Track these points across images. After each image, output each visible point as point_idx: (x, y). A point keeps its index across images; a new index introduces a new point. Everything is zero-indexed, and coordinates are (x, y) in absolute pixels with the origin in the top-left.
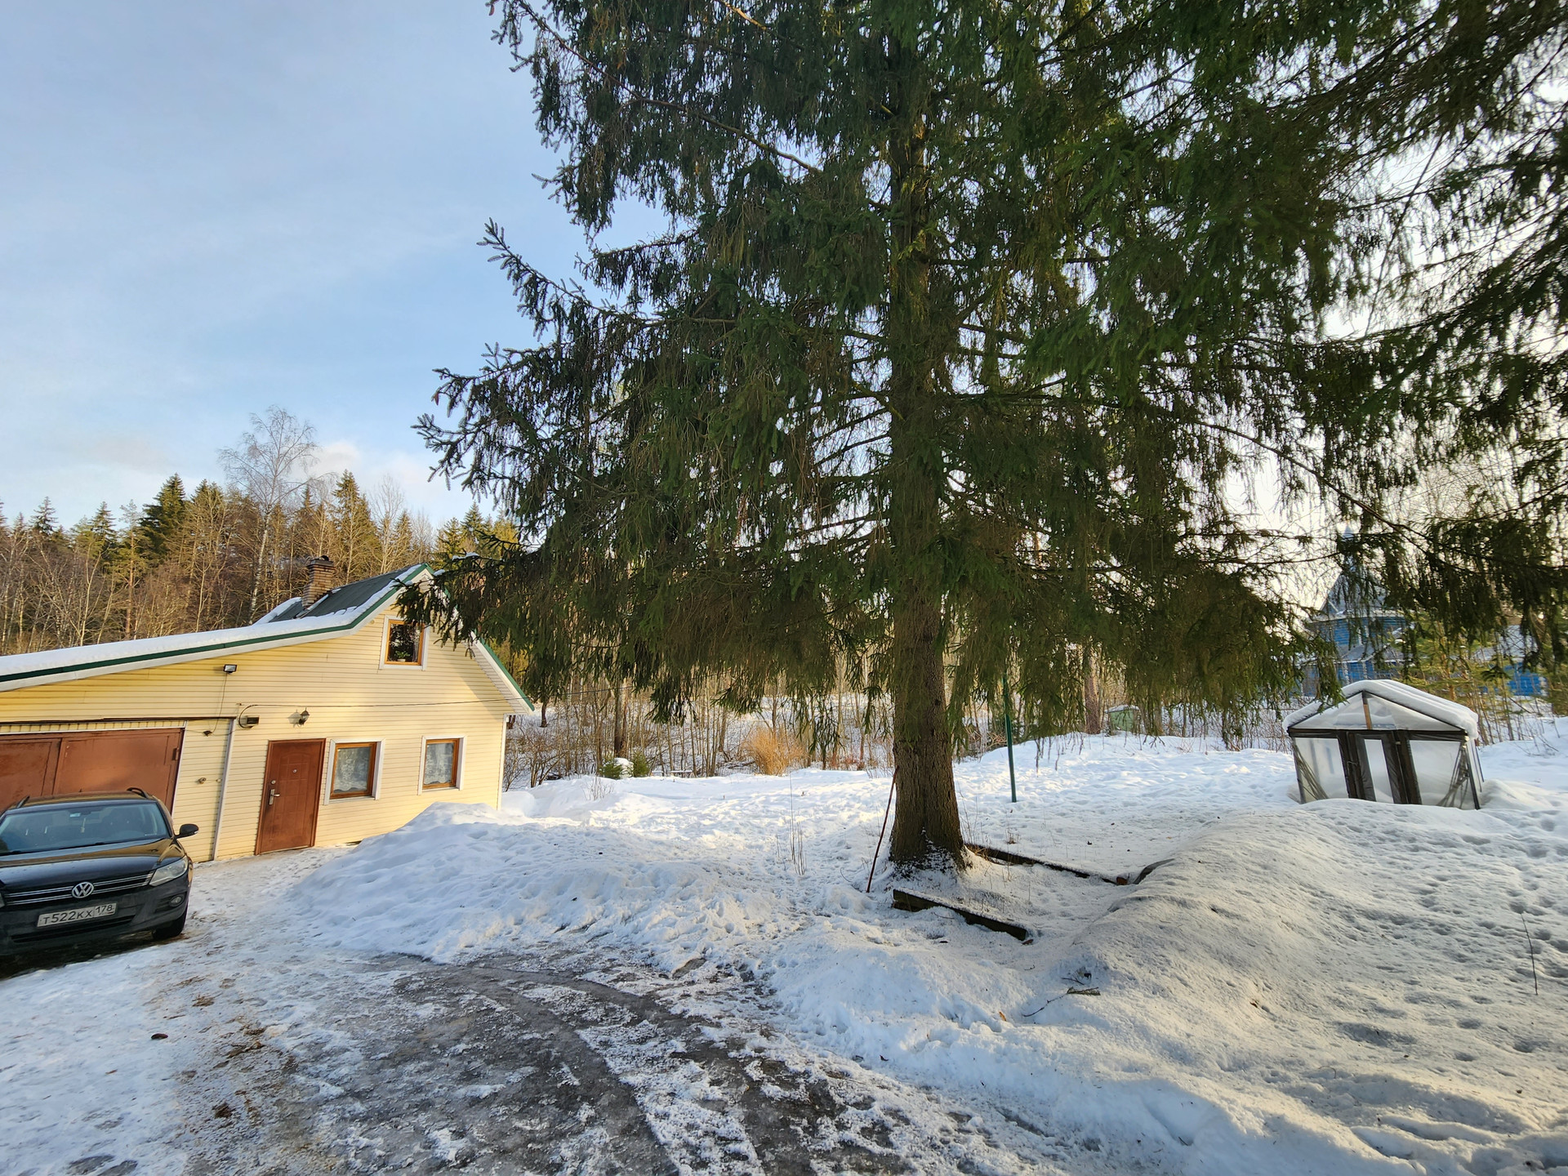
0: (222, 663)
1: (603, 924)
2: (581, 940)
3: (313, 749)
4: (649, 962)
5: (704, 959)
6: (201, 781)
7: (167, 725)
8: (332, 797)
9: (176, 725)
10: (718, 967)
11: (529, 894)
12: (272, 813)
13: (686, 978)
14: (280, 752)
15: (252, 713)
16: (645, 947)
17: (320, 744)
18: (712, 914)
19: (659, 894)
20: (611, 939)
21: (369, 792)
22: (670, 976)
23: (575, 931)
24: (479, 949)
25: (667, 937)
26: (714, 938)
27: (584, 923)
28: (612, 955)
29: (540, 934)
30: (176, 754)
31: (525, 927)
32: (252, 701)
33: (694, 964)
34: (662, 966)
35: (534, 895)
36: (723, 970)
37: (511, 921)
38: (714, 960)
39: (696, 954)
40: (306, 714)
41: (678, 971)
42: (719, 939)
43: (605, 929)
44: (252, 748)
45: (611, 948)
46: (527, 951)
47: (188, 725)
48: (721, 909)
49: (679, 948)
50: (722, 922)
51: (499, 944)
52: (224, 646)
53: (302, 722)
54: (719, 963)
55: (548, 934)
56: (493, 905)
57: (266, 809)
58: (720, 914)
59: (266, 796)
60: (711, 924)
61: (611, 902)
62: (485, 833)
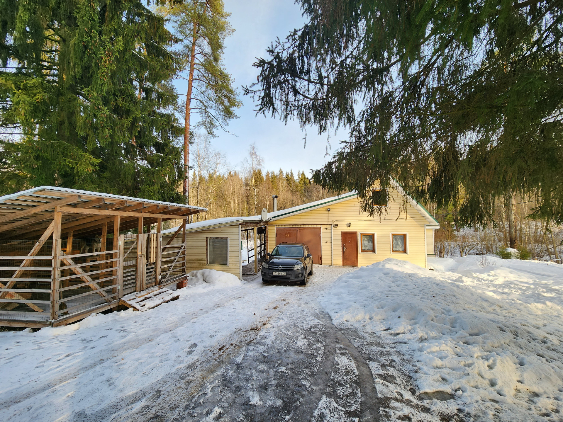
0: (326, 208)
1: (408, 336)
2: (390, 340)
3: (354, 235)
4: (412, 375)
5: (452, 396)
6: (327, 242)
7: (317, 226)
8: (362, 251)
9: (319, 226)
10: (459, 410)
11: (380, 307)
12: (345, 254)
13: (426, 403)
14: (345, 235)
15: (336, 223)
16: (417, 364)
17: (355, 233)
18: (482, 365)
19: (451, 333)
20: (404, 348)
21: (373, 251)
22: (417, 394)
23: (391, 334)
24: (348, 325)
25: (435, 365)
26: (473, 383)
27: (398, 332)
28: (397, 358)
29: (375, 328)
30: (320, 233)
31: (372, 322)
32: (336, 219)
33: (442, 396)
34: (418, 383)
35: (382, 308)
36: (461, 415)
37: (367, 317)
38: (459, 402)
39: (447, 389)
40: (350, 223)
41: (426, 393)
42: (477, 387)
43: (406, 340)
44: (337, 234)
45: (399, 353)
46: (363, 334)
47: (322, 226)
48: (494, 363)
49: (438, 376)
50: (488, 375)
51: (356, 325)
52: (325, 203)
53: (350, 226)
54: (461, 407)
55: (378, 330)
56: (365, 306)
57: (343, 253)
58: (490, 367)
59: (343, 249)
60: (476, 371)
61: (417, 326)
62: (388, 274)
